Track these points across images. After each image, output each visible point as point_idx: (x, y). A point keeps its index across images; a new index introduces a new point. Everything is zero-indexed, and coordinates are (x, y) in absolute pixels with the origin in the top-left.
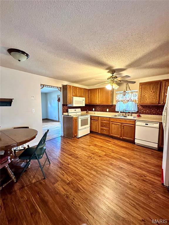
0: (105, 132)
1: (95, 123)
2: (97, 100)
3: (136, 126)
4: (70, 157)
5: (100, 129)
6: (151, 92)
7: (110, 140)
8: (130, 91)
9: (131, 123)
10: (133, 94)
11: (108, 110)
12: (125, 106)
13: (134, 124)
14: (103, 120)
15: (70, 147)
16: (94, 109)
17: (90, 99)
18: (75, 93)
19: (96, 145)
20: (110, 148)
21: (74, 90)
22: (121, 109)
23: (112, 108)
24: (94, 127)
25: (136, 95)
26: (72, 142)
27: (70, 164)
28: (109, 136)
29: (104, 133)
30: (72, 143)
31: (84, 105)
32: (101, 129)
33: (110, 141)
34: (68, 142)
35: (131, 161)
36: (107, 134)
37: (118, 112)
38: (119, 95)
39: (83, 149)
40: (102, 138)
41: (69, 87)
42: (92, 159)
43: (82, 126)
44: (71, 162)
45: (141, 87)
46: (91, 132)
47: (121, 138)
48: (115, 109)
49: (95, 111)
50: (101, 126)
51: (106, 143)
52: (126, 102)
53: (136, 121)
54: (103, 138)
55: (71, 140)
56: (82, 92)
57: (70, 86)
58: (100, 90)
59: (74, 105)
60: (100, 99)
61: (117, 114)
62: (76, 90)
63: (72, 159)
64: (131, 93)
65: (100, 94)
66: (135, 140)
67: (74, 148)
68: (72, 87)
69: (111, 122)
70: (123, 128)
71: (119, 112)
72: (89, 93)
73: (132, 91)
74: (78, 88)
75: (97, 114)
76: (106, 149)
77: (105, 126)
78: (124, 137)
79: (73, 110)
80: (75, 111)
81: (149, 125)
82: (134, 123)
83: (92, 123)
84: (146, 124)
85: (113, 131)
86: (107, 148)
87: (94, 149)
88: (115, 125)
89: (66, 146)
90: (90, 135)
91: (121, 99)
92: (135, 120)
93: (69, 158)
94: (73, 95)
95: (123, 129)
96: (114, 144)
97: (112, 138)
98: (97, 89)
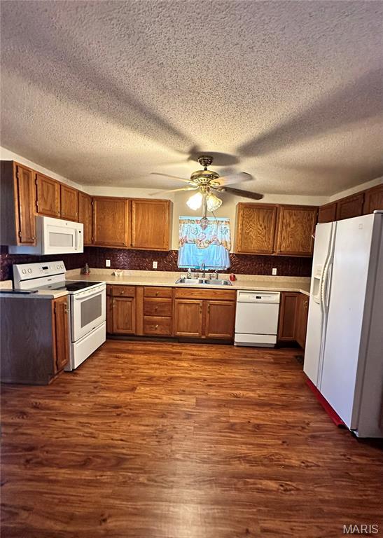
0: (159, 329)
1: (123, 308)
2: (126, 235)
3: (237, 303)
4: (87, 474)
5: (142, 322)
6: (261, 226)
7: (175, 349)
8: (214, 219)
9: (227, 298)
10: (220, 227)
11: (155, 265)
12: (201, 254)
13: (232, 299)
14: (150, 295)
15: (59, 424)
16: (108, 263)
17: (98, 229)
18: (46, 202)
19: (150, 379)
20: (194, 374)
21: (43, 191)
22: (192, 262)
23: (168, 260)
24: (120, 319)
25: (227, 231)
26: (56, 398)
27: (107, 512)
28: (172, 338)
29: (155, 332)
30: (57, 403)
31: (81, 250)
32: (145, 322)
33: (180, 353)
34: (36, 407)
35: (260, 396)
36: (166, 332)
37: (186, 270)
38: (186, 225)
39: (118, 411)
40: (150, 348)
41: (24, 173)
42: (172, 438)
43: (83, 324)
44: (108, 497)
45: (241, 212)
46: (110, 335)
47: (203, 337)
48: (176, 262)
49: (113, 266)
50: (144, 315)
51: (175, 362)
52: (206, 245)
53: (238, 291)
54: (155, 349)
55: (42, 389)
56: (71, 202)
57: (27, 172)
58: (134, 206)
59: (48, 251)
60: (134, 233)
61: (183, 275)
62: (51, 190)
63: (104, 479)
64: (215, 225)
65: (134, 216)
66: (234, 336)
67: (83, 424)
68: (33, 177)
69: (177, 298)
70: (209, 312)
71: (189, 270)
72: (93, 210)
73: (218, 219)
74: (57, 187)
75: (123, 276)
76: (188, 383)
77: (157, 313)
78: (210, 335)
79: (36, 268)
80: (44, 273)
81: (262, 299)
82: (233, 296)
83: (112, 309)
84: (257, 297)
85: (181, 325)
86: (186, 378)
87: (156, 397)
88: (187, 307)
89: (35, 426)
90: (107, 346)
91: (191, 237)
92: (236, 290)
93: (89, 483)
94: (40, 209)
95: (208, 315)
96: (194, 360)
97: (179, 342)
98: (126, 199)
